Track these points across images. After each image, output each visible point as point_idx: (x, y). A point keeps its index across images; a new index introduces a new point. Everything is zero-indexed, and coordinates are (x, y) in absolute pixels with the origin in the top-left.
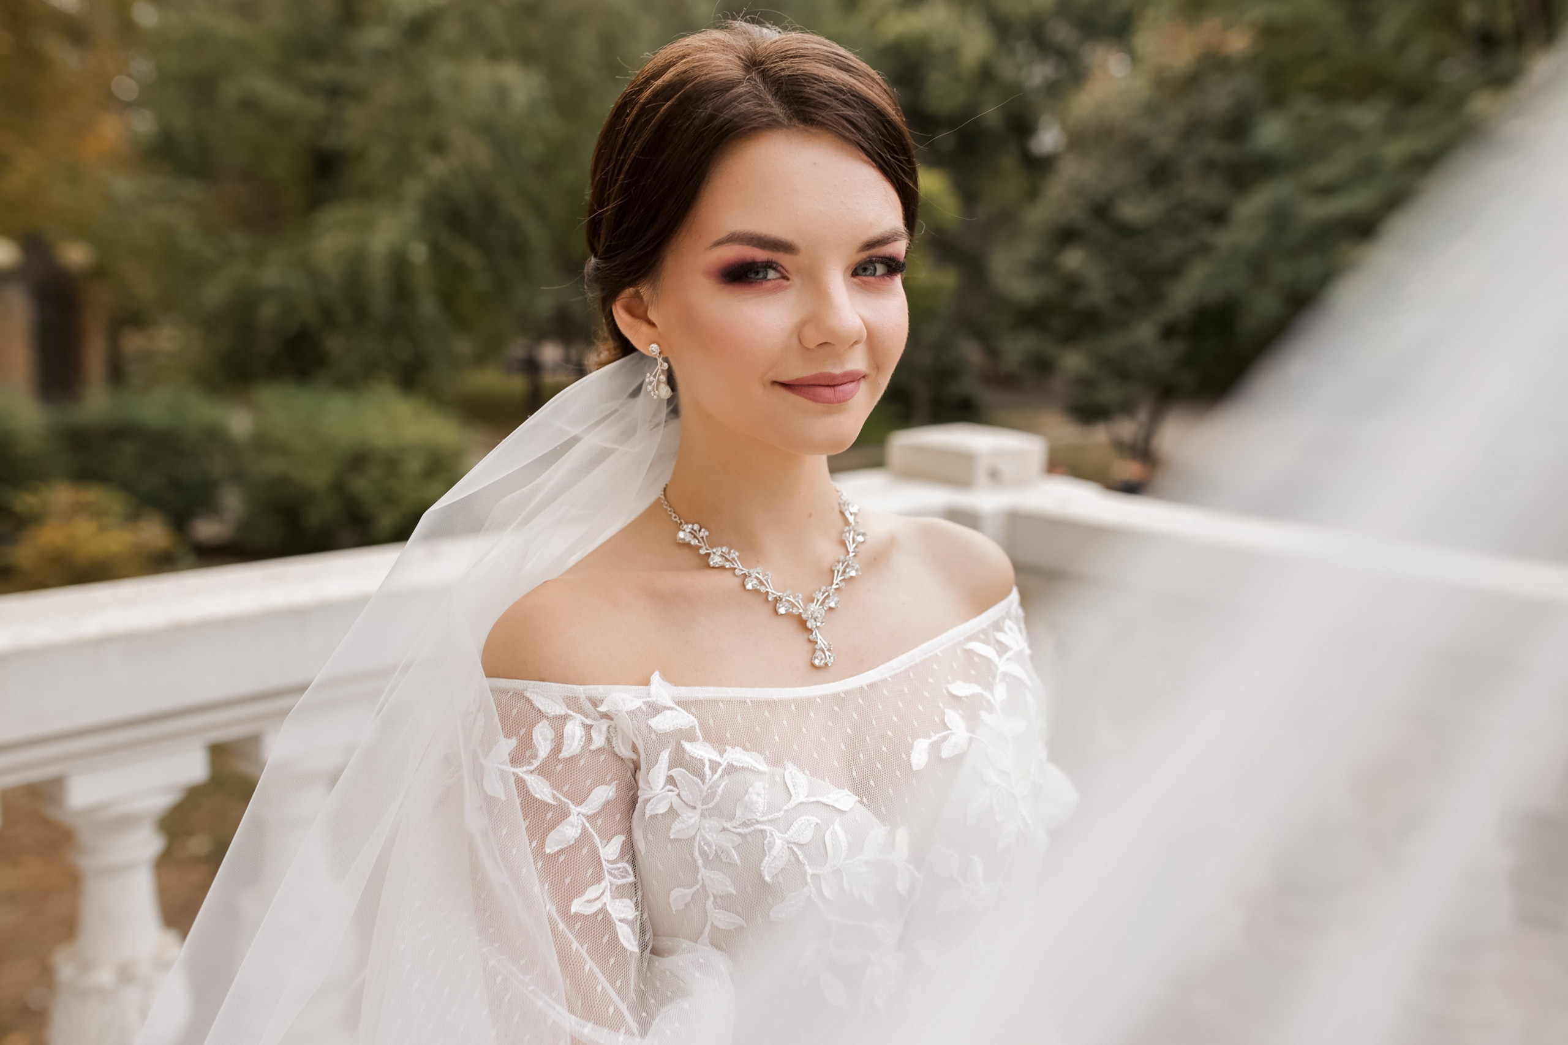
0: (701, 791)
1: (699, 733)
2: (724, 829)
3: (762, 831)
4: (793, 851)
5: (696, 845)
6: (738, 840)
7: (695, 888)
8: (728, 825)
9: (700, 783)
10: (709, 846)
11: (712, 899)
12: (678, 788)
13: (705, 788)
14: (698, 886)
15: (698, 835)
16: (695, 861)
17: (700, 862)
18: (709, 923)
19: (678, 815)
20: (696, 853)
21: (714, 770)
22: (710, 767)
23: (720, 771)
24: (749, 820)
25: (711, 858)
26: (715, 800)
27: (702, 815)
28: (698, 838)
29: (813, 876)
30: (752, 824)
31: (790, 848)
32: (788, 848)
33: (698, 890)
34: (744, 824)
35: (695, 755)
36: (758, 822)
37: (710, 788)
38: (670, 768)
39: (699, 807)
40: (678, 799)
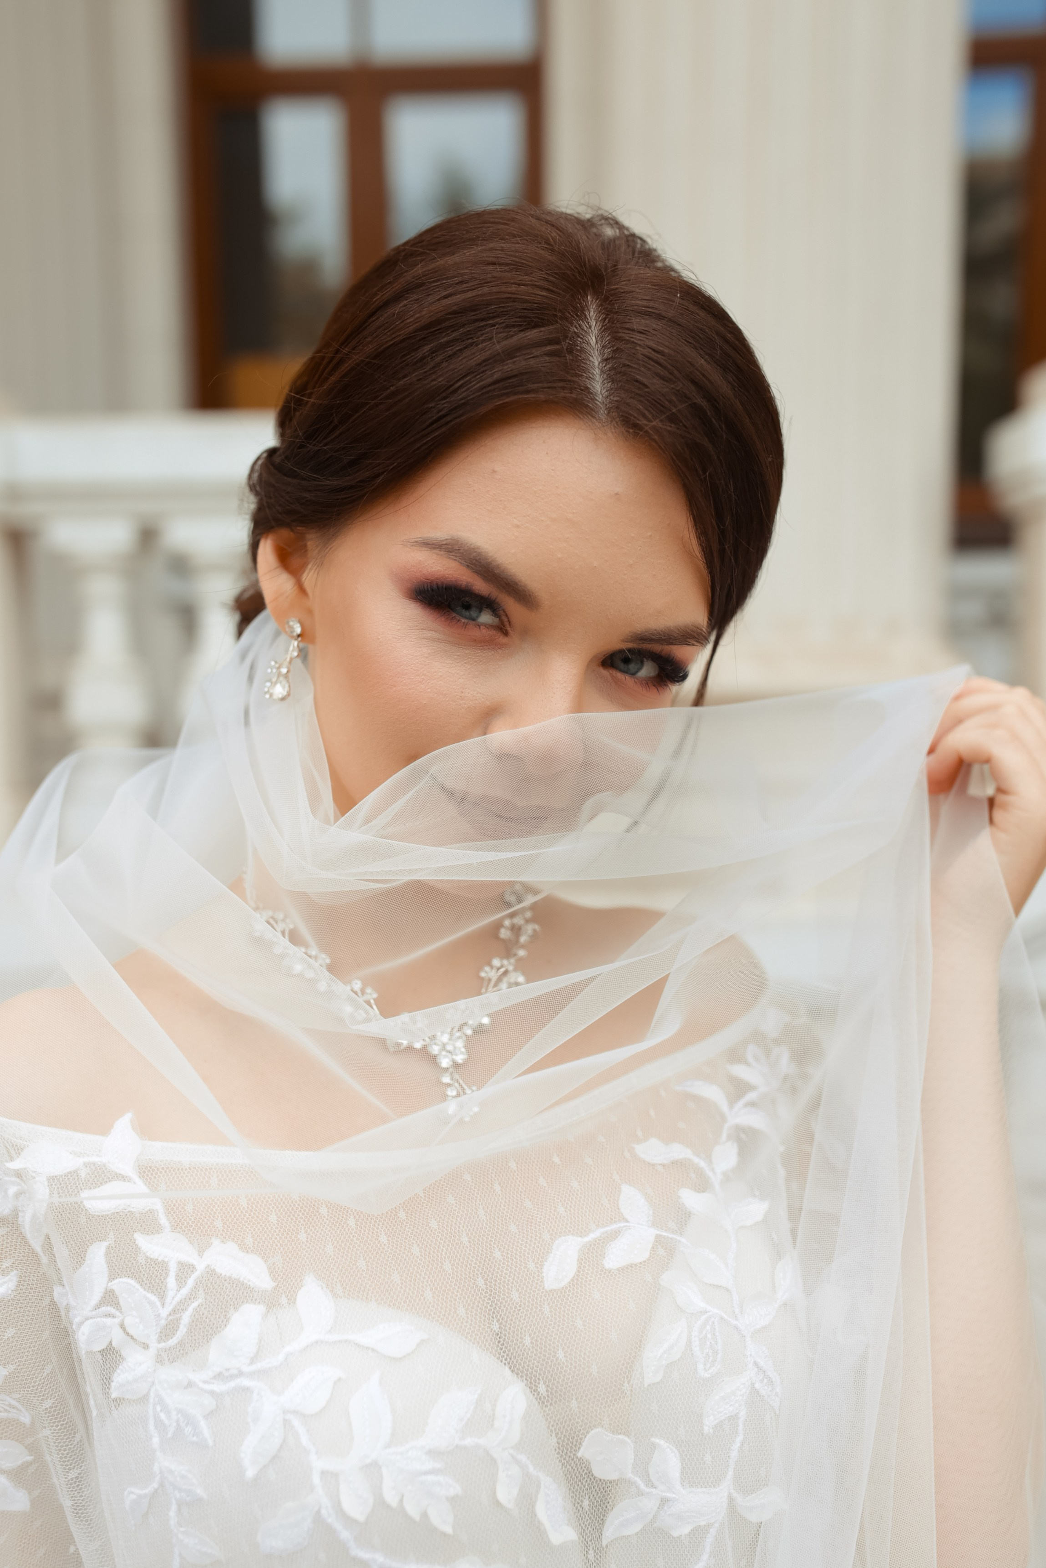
0: (159, 1314)
1: (163, 1221)
2: (191, 1384)
3: (247, 1390)
5: (151, 1410)
6: (211, 1404)
7: (151, 1488)
8: (200, 1377)
9: (158, 1304)
11: (174, 1508)
12: (120, 1310)
13: (164, 1312)
14: (155, 1486)
16: (148, 1438)
17: (157, 1440)
19: (119, 1359)
20: (151, 1424)
21: (181, 1281)
22: (177, 1275)
23: (191, 1282)
24: (227, 1370)
25: (170, 1435)
26: (179, 1333)
28: (152, 1398)
29: (324, 1473)
30: (233, 1376)
31: (286, 1423)
32: (285, 1420)
33: (155, 1491)
34: (219, 1376)
35: (155, 1256)
36: (240, 1374)
37: (174, 1310)
38: (111, 1278)
39: (154, 1346)
40: (121, 1331)
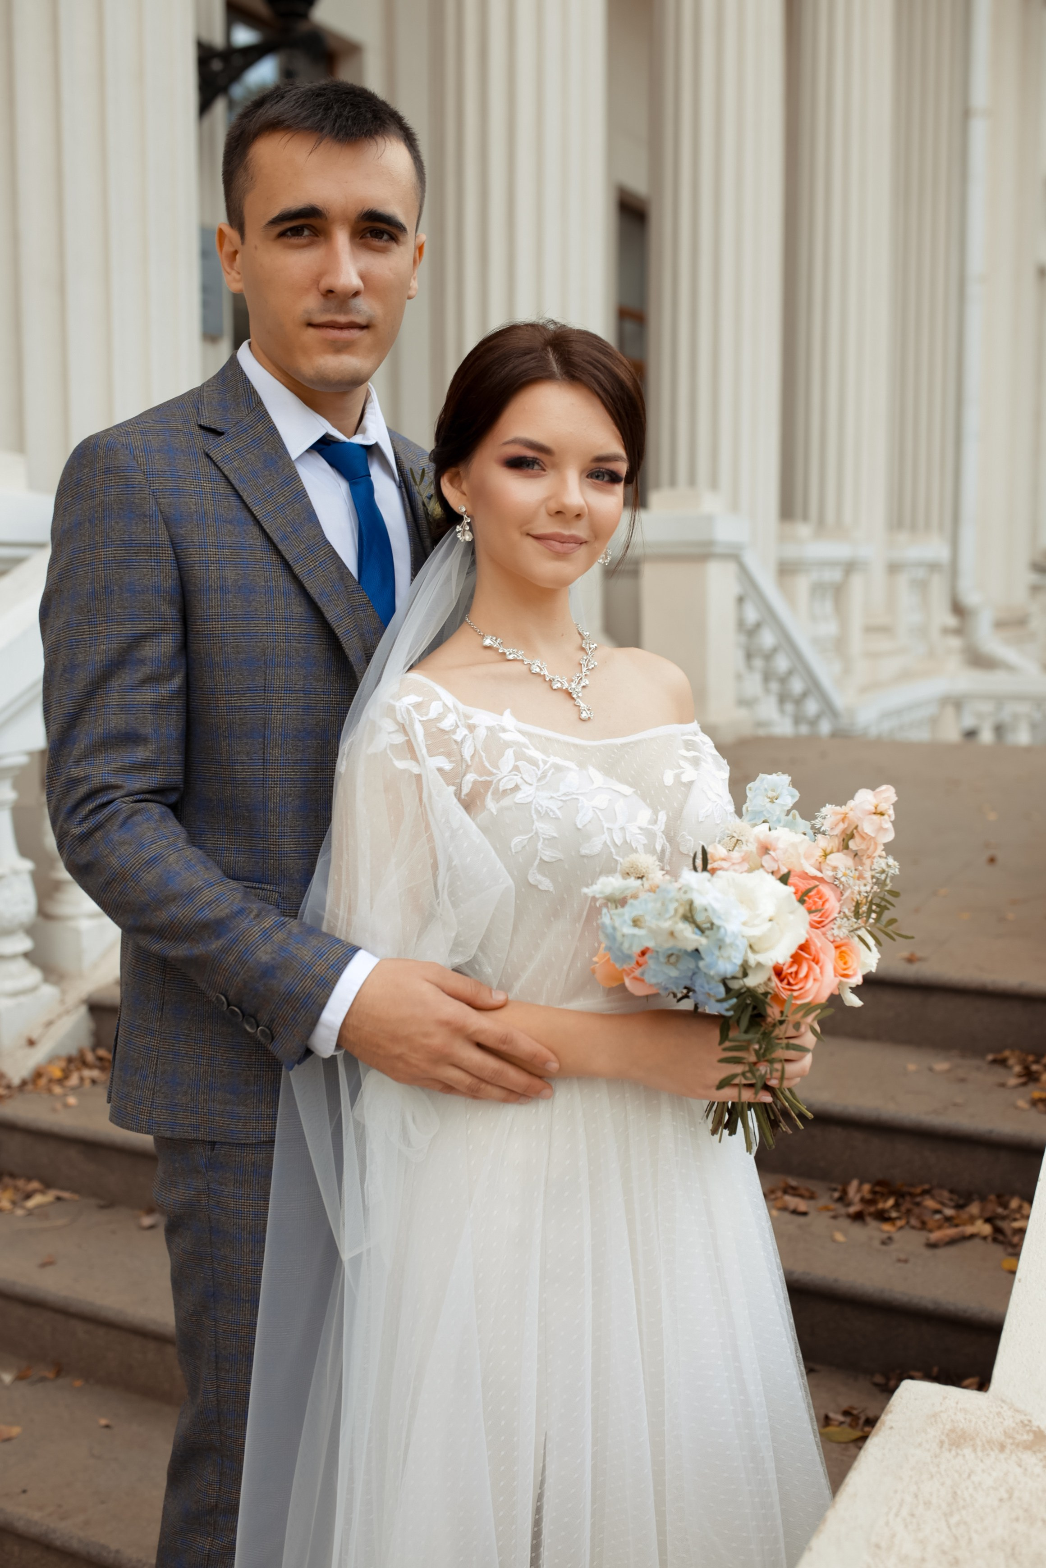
0: (537, 774)
1: (532, 746)
2: (552, 797)
3: (577, 799)
4: (597, 814)
5: (533, 806)
6: (560, 804)
7: (530, 835)
8: (555, 795)
9: (536, 771)
10: (542, 806)
11: (542, 840)
12: (520, 773)
13: (539, 773)
14: (533, 834)
15: (534, 800)
16: (532, 816)
17: (535, 817)
18: (538, 858)
19: (520, 789)
20: (533, 812)
21: (544, 765)
22: (542, 763)
23: (548, 765)
24: (568, 792)
25: (542, 815)
26: (545, 780)
27: (537, 789)
28: (534, 803)
29: (608, 829)
30: (571, 795)
32: (593, 810)
33: (532, 836)
34: (564, 794)
35: (532, 756)
36: (574, 794)
37: (543, 773)
38: (516, 761)
39: (535, 784)
40: (521, 780)
